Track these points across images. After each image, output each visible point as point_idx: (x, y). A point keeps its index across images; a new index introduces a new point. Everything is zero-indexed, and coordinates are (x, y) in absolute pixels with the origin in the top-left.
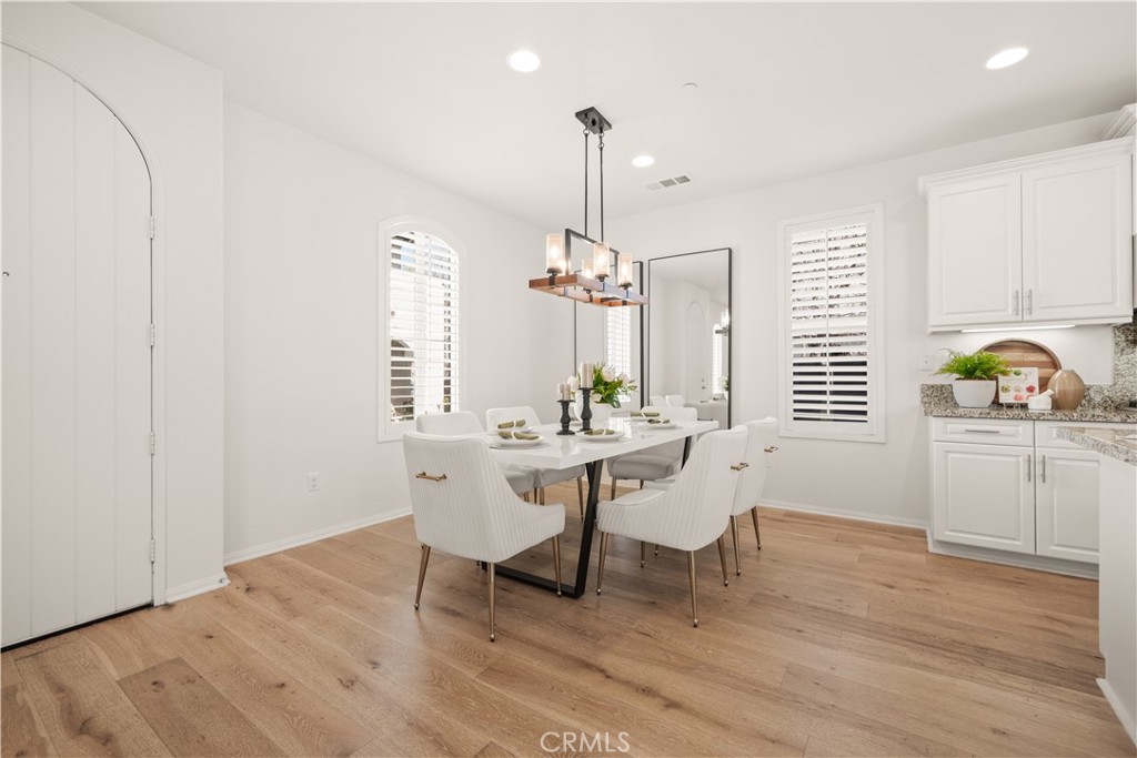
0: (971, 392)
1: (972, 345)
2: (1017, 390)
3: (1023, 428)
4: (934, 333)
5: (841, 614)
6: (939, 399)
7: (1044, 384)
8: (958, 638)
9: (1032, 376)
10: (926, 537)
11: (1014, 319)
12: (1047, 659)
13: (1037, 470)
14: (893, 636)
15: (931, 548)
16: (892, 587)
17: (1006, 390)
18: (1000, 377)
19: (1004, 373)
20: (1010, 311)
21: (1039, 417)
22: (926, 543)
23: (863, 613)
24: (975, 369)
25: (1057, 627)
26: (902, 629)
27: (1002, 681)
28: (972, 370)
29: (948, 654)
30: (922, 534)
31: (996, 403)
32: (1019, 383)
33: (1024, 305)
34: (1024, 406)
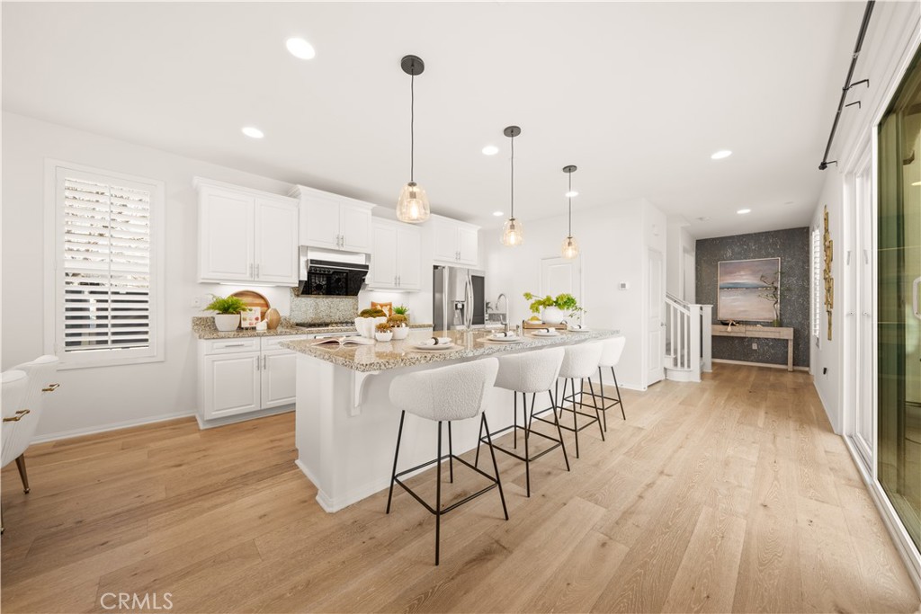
0: (226, 322)
1: (226, 292)
2: (251, 320)
3: (256, 340)
4: (202, 283)
5: (143, 506)
6: (206, 327)
7: (263, 316)
8: (231, 477)
9: (257, 311)
10: (196, 420)
11: (250, 279)
12: (275, 463)
13: (262, 364)
14: (190, 499)
15: (202, 427)
16: (180, 465)
17: (245, 319)
18: (242, 312)
19: (244, 310)
20: (248, 274)
21: (263, 335)
22: (197, 424)
23: (162, 496)
24: (229, 308)
25: (276, 444)
26: (195, 490)
27: (259, 487)
28: (227, 308)
29: (227, 490)
30: (193, 419)
31: (240, 328)
32: (251, 316)
33: (255, 273)
34: (254, 329)
